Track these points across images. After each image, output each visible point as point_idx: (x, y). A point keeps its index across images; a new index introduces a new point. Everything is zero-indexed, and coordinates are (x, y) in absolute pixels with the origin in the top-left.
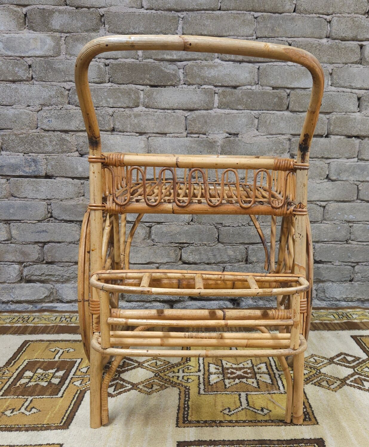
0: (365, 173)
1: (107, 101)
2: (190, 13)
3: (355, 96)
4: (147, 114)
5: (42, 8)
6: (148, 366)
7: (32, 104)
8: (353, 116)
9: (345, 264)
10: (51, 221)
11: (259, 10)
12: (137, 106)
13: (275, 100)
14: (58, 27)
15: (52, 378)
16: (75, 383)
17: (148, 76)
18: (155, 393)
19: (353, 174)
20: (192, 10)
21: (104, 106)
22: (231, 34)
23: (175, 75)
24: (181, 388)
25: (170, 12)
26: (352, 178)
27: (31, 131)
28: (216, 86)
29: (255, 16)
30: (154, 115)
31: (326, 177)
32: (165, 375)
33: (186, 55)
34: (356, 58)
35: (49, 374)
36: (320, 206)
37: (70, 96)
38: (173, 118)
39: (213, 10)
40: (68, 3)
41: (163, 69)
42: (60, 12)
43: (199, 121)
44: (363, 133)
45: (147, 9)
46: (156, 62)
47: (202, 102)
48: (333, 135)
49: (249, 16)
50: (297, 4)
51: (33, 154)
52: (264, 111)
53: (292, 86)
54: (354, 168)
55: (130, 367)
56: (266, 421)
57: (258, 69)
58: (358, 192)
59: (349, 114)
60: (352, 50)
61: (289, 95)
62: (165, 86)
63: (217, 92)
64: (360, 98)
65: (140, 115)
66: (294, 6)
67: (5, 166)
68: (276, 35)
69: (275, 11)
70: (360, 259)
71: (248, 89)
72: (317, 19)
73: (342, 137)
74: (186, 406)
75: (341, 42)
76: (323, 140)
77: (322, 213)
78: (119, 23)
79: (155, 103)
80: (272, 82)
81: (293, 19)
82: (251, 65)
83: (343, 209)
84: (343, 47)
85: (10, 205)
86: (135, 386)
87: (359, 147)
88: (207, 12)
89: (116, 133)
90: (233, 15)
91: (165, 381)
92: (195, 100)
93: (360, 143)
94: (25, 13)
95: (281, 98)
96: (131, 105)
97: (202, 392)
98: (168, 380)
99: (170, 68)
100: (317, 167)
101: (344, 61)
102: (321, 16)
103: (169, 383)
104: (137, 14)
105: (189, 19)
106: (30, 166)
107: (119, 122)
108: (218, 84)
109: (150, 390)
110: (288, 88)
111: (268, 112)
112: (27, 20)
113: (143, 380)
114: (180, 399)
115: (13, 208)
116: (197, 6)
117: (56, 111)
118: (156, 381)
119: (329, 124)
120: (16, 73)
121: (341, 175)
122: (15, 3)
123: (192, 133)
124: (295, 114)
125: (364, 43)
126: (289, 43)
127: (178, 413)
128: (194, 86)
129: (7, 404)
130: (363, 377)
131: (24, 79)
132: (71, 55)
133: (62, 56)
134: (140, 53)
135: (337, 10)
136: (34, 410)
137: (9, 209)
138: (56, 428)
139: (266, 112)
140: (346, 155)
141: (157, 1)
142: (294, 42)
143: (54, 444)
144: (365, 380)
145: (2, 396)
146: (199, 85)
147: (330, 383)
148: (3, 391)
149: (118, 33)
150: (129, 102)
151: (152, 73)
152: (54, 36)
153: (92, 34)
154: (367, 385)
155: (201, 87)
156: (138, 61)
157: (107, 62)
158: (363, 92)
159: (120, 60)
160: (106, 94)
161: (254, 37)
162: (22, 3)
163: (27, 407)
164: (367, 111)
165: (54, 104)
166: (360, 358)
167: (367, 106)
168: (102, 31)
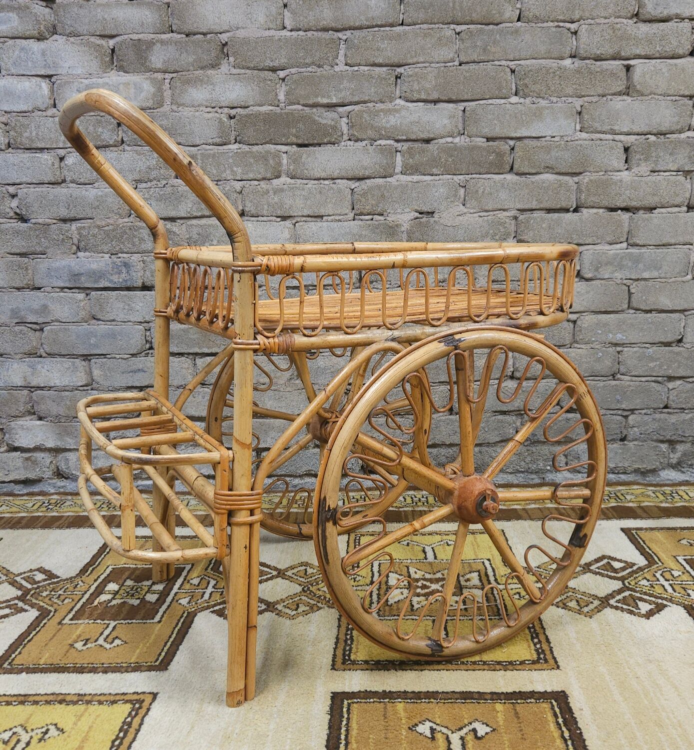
0: (641, 266)
1: (232, 171)
2: (357, 33)
3: (620, 145)
4: (293, 188)
5: (136, 38)
6: (293, 576)
8: (617, 176)
9: (612, 412)
10: (150, 355)
11: (462, 21)
12: (278, 177)
13: (491, 158)
14: (159, 65)
15: (146, 593)
16: (179, 601)
17: (294, 130)
18: (301, 617)
19: (621, 269)
20: (360, 28)
21: (229, 178)
22: (420, 61)
23: (334, 128)
25: (326, 33)
26: (618, 275)
27: (120, 221)
28: (398, 141)
29: (457, 30)
30: (303, 189)
32: (319, 590)
33: (351, 96)
34: (620, 86)
35: (143, 587)
36: (568, 321)
38: (332, 192)
39: (392, 25)
40: (174, 28)
41: (317, 118)
42: (162, 42)
43: (373, 196)
44: (634, 204)
45: (291, 31)
46: (305, 108)
47: (377, 166)
48: (586, 208)
49: (448, 31)
50: (523, 9)
51: (125, 255)
52: (474, 176)
53: (518, 135)
54: (622, 258)
55: (265, 577)
57: (464, 111)
58: (630, 298)
59: (609, 173)
60: (613, 74)
61: (513, 149)
62: (319, 145)
63: (399, 149)
64: (629, 147)
65: (282, 190)
66: (518, 12)
67: (83, 274)
68: (491, 58)
69: (488, 21)
70: (637, 405)
71: (447, 143)
72: (554, 29)
73: (601, 211)
74: (348, 637)
75: (594, 62)
76: (569, 215)
77: (572, 331)
78: (250, 53)
79: (306, 171)
80: (487, 130)
81: (517, 31)
82: (451, 105)
83: (606, 325)
84: (598, 70)
85: (91, 332)
86: (271, 607)
87: (630, 225)
88: (382, 29)
89: (246, 218)
90: (422, 31)
91: (317, 599)
92: (365, 164)
93: (631, 219)
94: (112, 47)
95: (500, 155)
96: (269, 175)
98: (322, 598)
99: (326, 118)
101: (600, 92)
102: (561, 24)
103: (324, 602)
104: (277, 38)
105: (356, 41)
106: (119, 274)
107: (251, 202)
108: (400, 138)
109: (294, 612)
110: (512, 139)
111: (481, 176)
112: (115, 58)
113: (284, 597)
114: (339, 626)
115: (95, 336)
116: (366, 21)
117: (157, 189)
118: (303, 598)
119: (579, 190)
120: (100, 136)
121: (600, 270)
122: (98, 33)
123: (361, 214)
124: (523, 178)
125: (631, 62)
126: (511, 69)
127: (335, 649)
128: (364, 143)
129: (78, 632)
130: (638, 595)
131: (111, 143)
132: (179, 105)
133: (165, 106)
134: (282, 97)
135: (587, 14)
136: (117, 642)
137: (89, 339)
138: (150, 669)
139: (478, 176)
140: (608, 239)
141: (306, 17)
142: (520, 67)
143: (144, 693)
144: (641, 599)
145: (71, 620)
146: (372, 140)
147: (583, 604)
148: (73, 613)
149: (248, 68)
150: (266, 170)
151: (301, 125)
152: (154, 79)
153: (210, 72)
154: (644, 607)
155: (376, 143)
156: (278, 110)
157: (233, 112)
158: (632, 138)
159: (251, 108)
160: (231, 161)
161: (457, 63)
162: (107, 33)
163: (108, 636)
164: (639, 169)
165: (155, 179)
166: (634, 564)
167: (640, 160)
168: (225, 68)
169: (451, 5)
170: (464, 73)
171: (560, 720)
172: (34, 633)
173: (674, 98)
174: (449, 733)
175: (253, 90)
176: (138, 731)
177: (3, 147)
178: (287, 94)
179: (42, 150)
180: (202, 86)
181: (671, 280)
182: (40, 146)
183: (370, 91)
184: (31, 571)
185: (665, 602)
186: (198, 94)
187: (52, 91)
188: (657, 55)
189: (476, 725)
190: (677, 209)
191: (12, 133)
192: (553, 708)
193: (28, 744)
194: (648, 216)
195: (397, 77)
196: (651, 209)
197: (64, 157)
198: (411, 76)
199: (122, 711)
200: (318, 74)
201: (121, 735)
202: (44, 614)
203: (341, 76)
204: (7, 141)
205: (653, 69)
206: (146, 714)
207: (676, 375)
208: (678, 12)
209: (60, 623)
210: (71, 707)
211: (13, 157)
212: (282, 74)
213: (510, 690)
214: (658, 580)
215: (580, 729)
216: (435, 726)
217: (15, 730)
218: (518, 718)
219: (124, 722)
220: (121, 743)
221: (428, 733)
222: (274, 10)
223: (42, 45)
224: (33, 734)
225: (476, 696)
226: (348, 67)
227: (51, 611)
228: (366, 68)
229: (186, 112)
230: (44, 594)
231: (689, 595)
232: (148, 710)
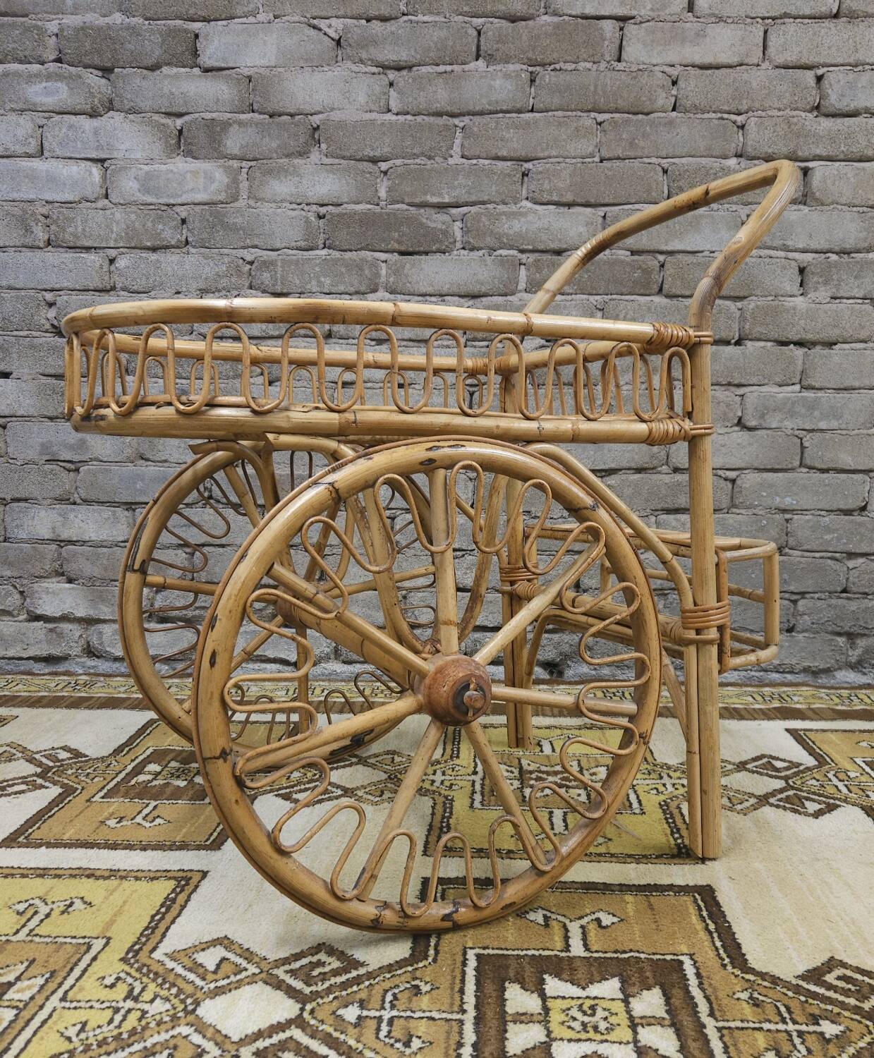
0: (816, 413)
1: (319, 281)
2: (477, 119)
3: (794, 264)
6: (377, 764)
7: (184, 289)
8: (790, 302)
11: (606, 108)
12: (375, 290)
13: (636, 275)
14: (236, 152)
15: (195, 775)
17: (397, 234)
18: (386, 804)
19: (792, 416)
20: (481, 113)
21: (315, 290)
22: (552, 155)
23: (445, 233)
24: (436, 797)
25: (440, 119)
26: (789, 424)
28: (522, 251)
29: (599, 120)
31: (736, 422)
33: (466, 196)
35: (191, 769)
36: (726, 479)
37: (253, 273)
39: (519, 111)
40: (255, 107)
41: (424, 221)
42: (241, 123)
44: (810, 336)
45: (397, 114)
46: (411, 208)
47: (496, 281)
48: (751, 340)
49: (587, 120)
50: (680, 96)
52: (614, 296)
53: (669, 248)
54: (793, 403)
56: (600, 855)
57: (604, 217)
58: (802, 453)
59: (782, 299)
61: (662, 266)
62: (426, 253)
63: (524, 261)
64: (804, 268)
66: (673, 100)
68: (640, 154)
69: (636, 110)
70: (808, 587)
72: (716, 122)
73: (769, 344)
74: (444, 824)
76: (730, 349)
77: (729, 493)
78: (346, 140)
79: (409, 285)
81: (671, 123)
82: (589, 210)
83: (772, 485)
85: (138, 475)
86: (349, 792)
87: (804, 363)
88: (508, 115)
89: (334, 340)
90: (557, 119)
92: (482, 278)
93: (805, 354)
94: (179, 128)
95: (647, 272)
96: (363, 289)
97: (477, 804)
99: (437, 220)
100: (719, 403)
102: (726, 116)
104: (379, 122)
105: (475, 129)
108: (526, 247)
109: (378, 799)
110: (661, 253)
111: (623, 297)
112: (182, 141)
113: (365, 783)
114: (433, 814)
115: (142, 480)
116: (489, 104)
118: (389, 785)
119: (743, 319)
120: (159, 235)
121: (766, 417)
123: (475, 339)
124: (675, 301)
125: (810, 164)
126: (663, 169)
127: (428, 836)
128: (481, 253)
129: (111, 810)
130: (805, 794)
131: (173, 243)
132: (257, 200)
133: (241, 201)
134: (383, 193)
135: (757, 105)
136: (158, 821)
137: (135, 483)
138: (199, 848)
139: (619, 297)
140: (778, 379)
141: (416, 99)
142: (674, 167)
143: (191, 871)
144: (808, 799)
145: (103, 797)
146: (491, 249)
147: (735, 802)
148: (105, 791)
149: (343, 158)
150: (360, 283)
151: (404, 229)
152: (229, 167)
153: (297, 161)
154: (812, 807)
155: (495, 253)
156: (377, 209)
157: (323, 210)
158: (809, 257)
159: (345, 205)
160: (317, 269)
161: (597, 159)
162: (175, 109)
163: (147, 815)
164: (817, 294)
165: (224, 289)
166: (801, 764)
167: (819, 283)
168: (315, 156)
169: (592, 88)
170: (606, 171)
171: (705, 913)
172: (56, 809)
173: (861, 209)
174: (567, 922)
175: (348, 184)
176: (183, 907)
177: (41, 245)
178: (390, 190)
179: (88, 249)
180: (286, 177)
181: (854, 432)
182: (87, 244)
183: (490, 190)
184: (53, 748)
185: (838, 803)
186: (281, 188)
187: (104, 178)
188: (842, 157)
189: (601, 915)
190: (862, 345)
191: (53, 227)
192: (695, 901)
193: (48, 916)
194: (826, 351)
195: (525, 175)
196: (830, 344)
197: (114, 259)
198: (541, 173)
199: (165, 887)
200: (428, 167)
201: (163, 910)
202: (68, 792)
203: (456, 170)
204: (46, 237)
205: (836, 172)
206: (194, 890)
207: (858, 551)
208: (869, 105)
209: (88, 801)
210: (101, 881)
211: (53, 257)
212: (384, 166)
213: (643, 882)
214: (830, 780)
215: (728, 922)
216: (549, 914)
217: (31, 902)
218: (652, 909)
219: (167, 898)
220: (162, 918)
221: (541, 921)
222: (377, 89)
223: (96, 122)
224: (54, 906)
225: (602, 887)
226: (464, 160)
227: (77, 789)
228: (487, 162)
229: (266, 209)
230: (70, 772)
231: (868, 796)
232: (197, 887)
